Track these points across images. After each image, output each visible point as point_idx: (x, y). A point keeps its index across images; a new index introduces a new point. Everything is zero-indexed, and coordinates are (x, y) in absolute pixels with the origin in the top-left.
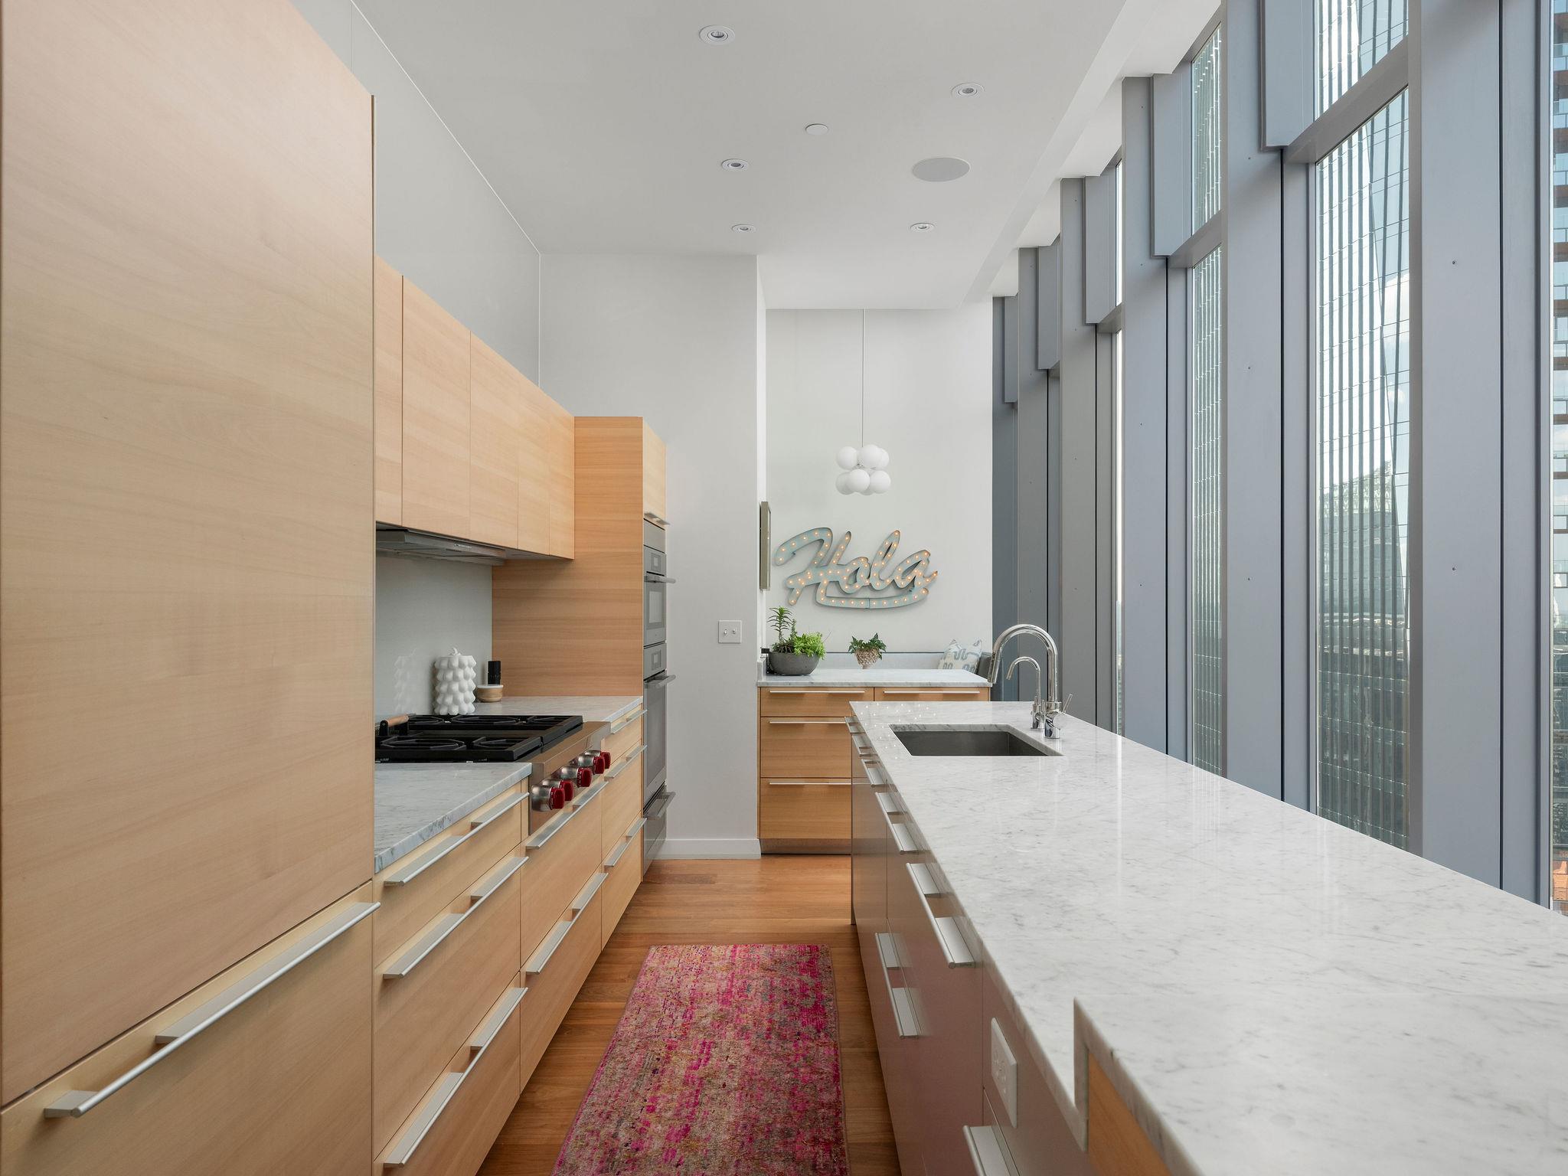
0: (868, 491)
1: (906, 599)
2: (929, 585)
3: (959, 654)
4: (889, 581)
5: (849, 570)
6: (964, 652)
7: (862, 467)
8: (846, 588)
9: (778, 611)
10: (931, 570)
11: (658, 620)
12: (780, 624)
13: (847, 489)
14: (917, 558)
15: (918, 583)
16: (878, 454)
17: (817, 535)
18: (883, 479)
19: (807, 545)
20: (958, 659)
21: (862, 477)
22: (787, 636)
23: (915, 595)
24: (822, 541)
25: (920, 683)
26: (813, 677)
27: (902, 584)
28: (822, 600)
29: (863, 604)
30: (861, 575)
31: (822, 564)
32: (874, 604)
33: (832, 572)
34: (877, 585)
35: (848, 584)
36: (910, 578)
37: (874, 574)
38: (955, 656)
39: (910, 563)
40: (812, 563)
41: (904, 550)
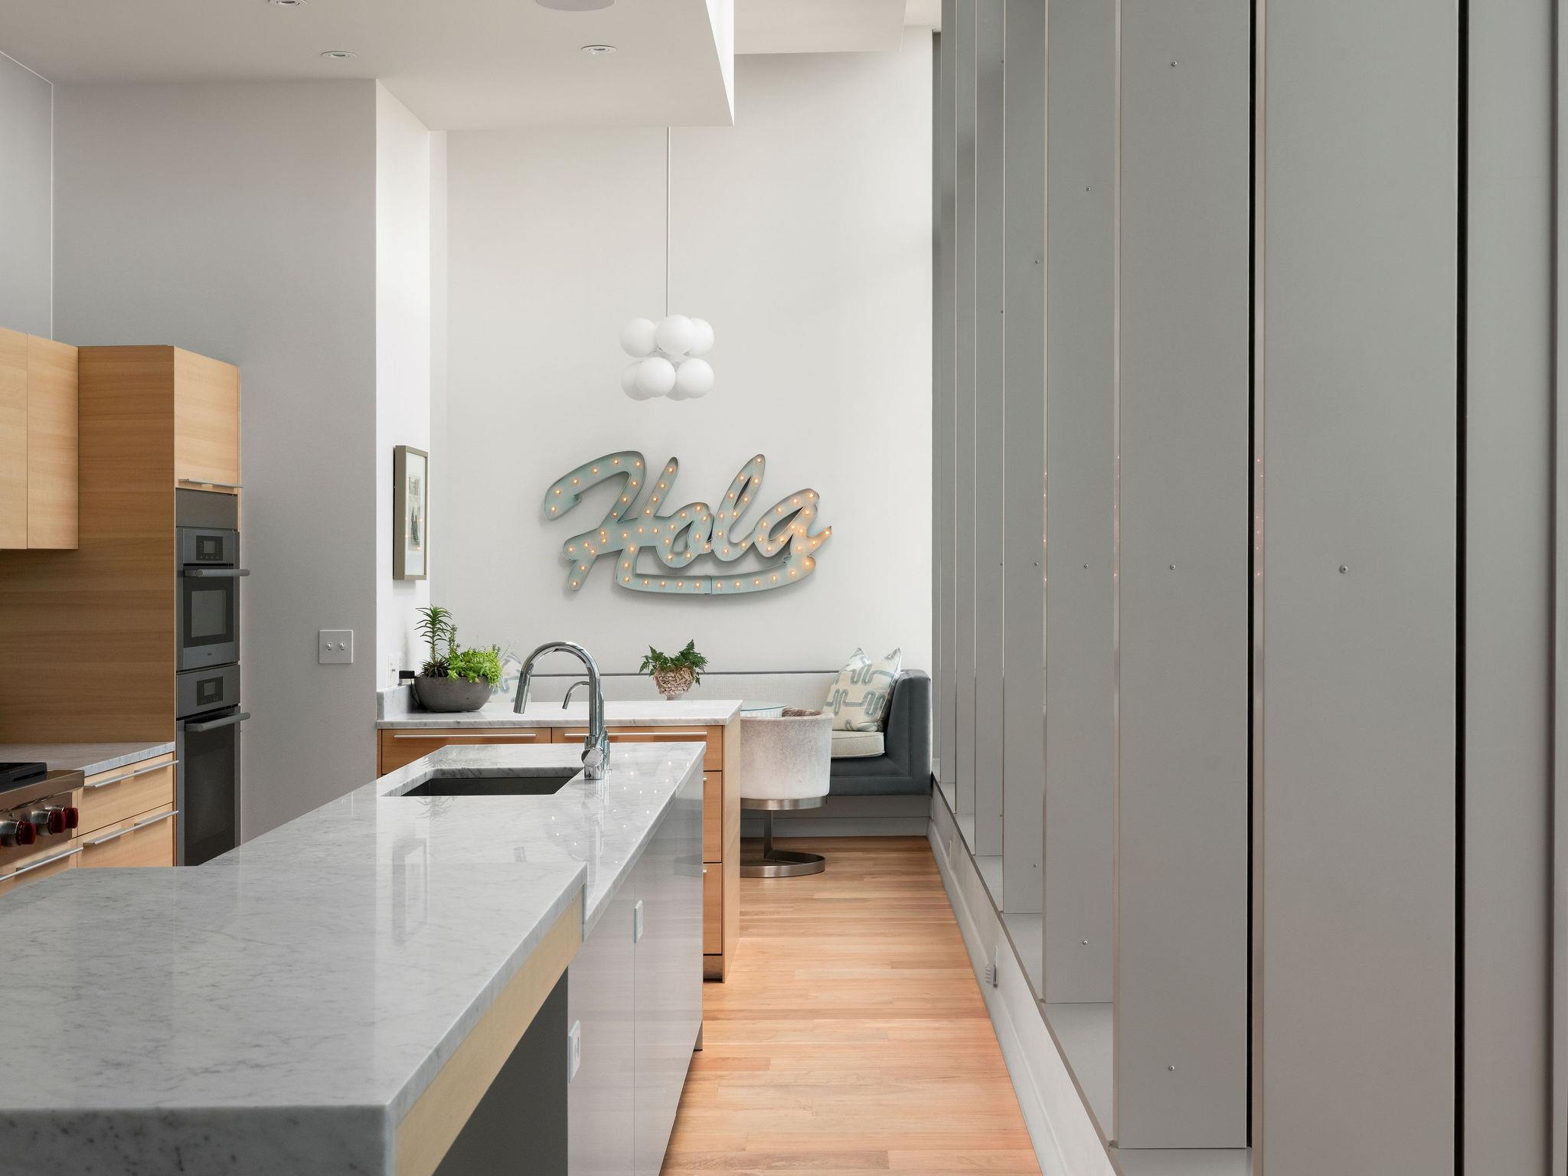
0: (677, 393)
1: (775, 578)
2: (818, 549)
3: (860, 674)
4: (745, 545)
5: (676, 526)
6: (868, 670)
7: (664, 355)
8: (668, 558)
9: (429, 612)
10: (821, 523)
11: (218, 629)
12: (433, 632)
13: (639, 392)
14: (796, 503)
15: (797, 548)
16: (694, 331)
17: (618, 466)
18: (700, 372)
19: (603, 481)
20: (856, 682)
21: (662, 372)
22: (443, 651)
23: (792, 571)
24: (625, 475)
25: (620, 721)
26: (483, 713)
27: (769, 549)
28: (627, 580)
29: (701, 587)
30: (698, 535)
31: (624, 517)
32: (719, 587)
33: (644, 531)
34: (725, 553)
35: (672, 552)
36: (782, 539)
37: (718, 532)
38: (853, 678)
39: (783, 512)
40: (608, 517)
41: (771, 492)
